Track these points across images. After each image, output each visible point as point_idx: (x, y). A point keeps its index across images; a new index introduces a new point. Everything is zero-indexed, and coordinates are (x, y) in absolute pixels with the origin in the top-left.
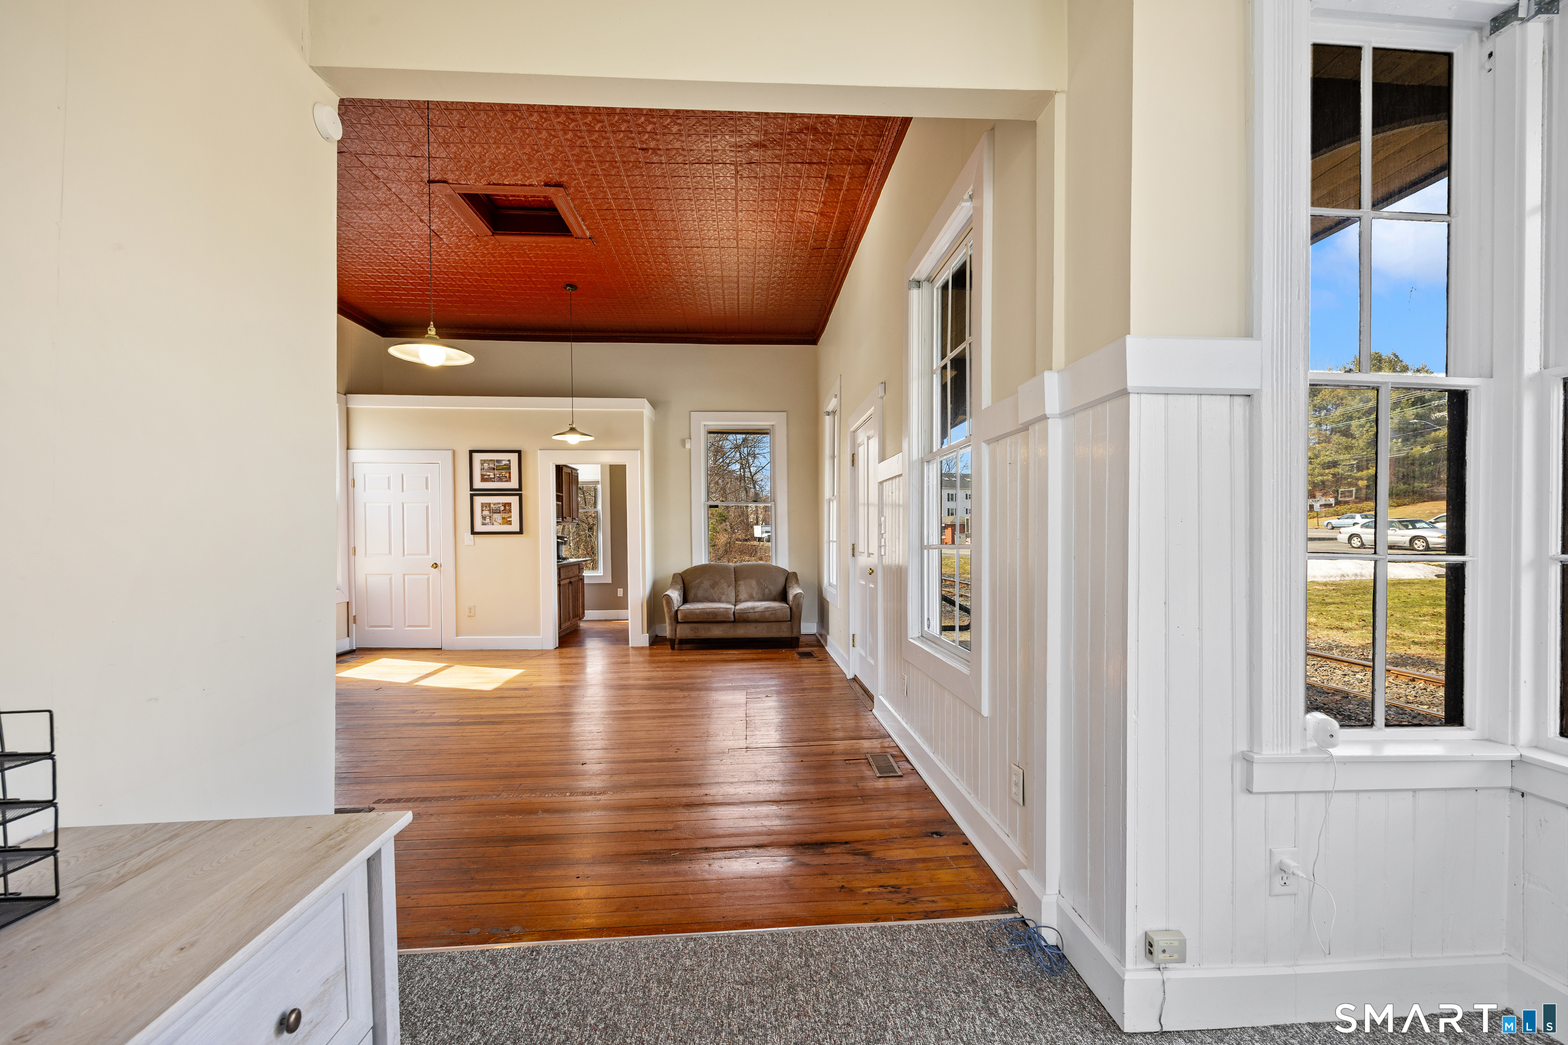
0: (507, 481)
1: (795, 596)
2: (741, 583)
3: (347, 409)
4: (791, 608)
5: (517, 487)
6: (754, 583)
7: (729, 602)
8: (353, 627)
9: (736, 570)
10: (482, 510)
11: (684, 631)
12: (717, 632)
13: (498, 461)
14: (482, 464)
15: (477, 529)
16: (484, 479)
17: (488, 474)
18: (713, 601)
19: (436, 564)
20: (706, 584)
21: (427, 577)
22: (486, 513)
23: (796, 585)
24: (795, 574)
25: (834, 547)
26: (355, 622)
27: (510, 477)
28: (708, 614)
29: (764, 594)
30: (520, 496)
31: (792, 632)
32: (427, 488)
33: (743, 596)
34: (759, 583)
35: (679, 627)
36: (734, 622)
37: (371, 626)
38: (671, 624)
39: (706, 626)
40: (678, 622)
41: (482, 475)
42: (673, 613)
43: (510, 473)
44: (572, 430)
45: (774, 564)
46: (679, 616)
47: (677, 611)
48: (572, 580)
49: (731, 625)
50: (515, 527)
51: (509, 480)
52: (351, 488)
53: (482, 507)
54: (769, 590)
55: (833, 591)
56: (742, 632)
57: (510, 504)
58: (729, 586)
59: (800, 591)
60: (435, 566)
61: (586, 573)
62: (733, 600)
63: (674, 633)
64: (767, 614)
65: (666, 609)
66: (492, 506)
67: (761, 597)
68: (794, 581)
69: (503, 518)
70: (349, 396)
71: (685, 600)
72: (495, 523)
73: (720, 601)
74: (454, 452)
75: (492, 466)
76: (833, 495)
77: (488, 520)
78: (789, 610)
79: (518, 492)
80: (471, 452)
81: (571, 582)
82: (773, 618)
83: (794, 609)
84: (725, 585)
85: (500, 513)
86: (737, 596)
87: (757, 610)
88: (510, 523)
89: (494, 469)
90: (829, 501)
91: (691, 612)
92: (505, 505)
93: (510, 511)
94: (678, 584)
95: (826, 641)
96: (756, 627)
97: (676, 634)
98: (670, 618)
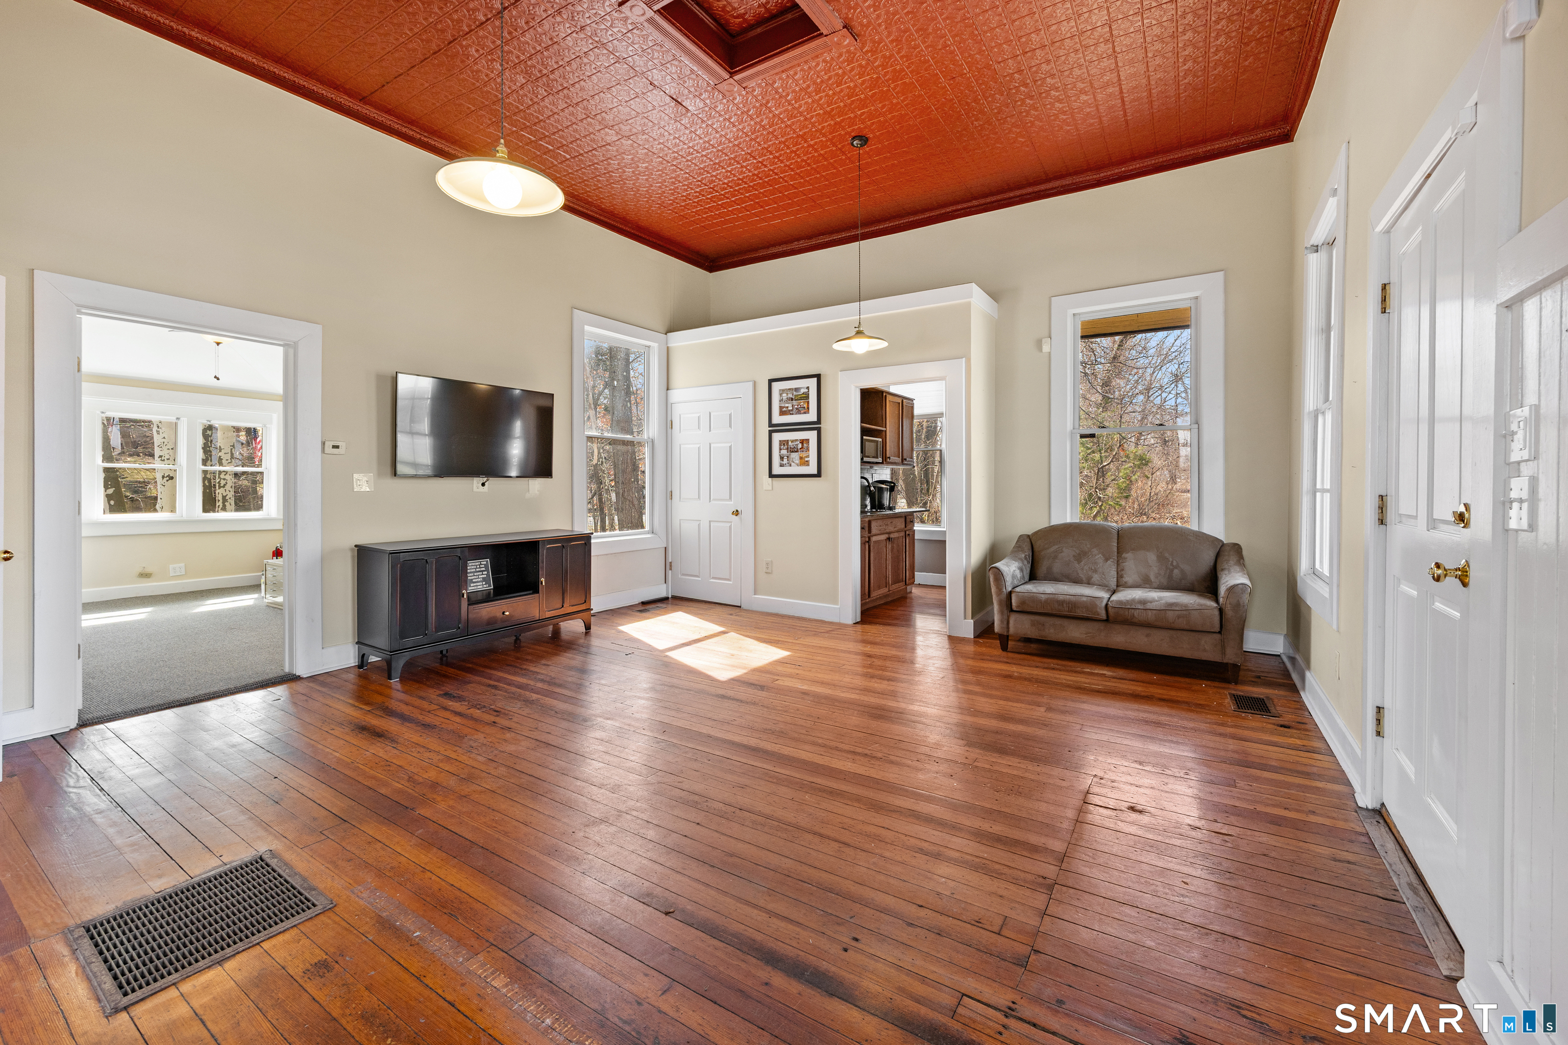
0: (805, 413)
1: (1232, 589)
2: (1128, 555)
3: (668, 348)
4: (1221, 611)
5: (815, 419)
6: (1152, 557)
7: (1103, 586)
8: (670, 573)
9: (1121, 535)
10: (780, 449)
11: (1020, 625)
12: (1076, 633)
13: (797, 390)
14: (781, 395)
15: (775, 472)
16: (782, 413)
17: (787, 405)
18: (1077, 581)
19: (737, 511)
20: (1068, 553)
21: (729, 525)
22: (784, 452)
23: (1237, 568)
24: (1237, 549)
25: (1324, 503)
26: (671, 569)
27: (808, 408)
28: (1061, 603)
29: (1170, 577)
30: (819, 430)
31: (1224, 653)
32: (730, 426)
33: (1129, 578)
34: (1161, 558)
35: (1013, 618)
36: (1107, 620)
37: (683, 575)
38: (1001, 612)
39: (1058, 621)
40: (1012, 611)
41: (781, 408)
42: (1004, 596)
43: (808, 403)
44: (859, 333)
45: (1195, 527)
46: (1013, 601)
47: (1010, 593)
48: (892, 536)
49: (1101, 626)
50: (812, 469)
51: (807, 411)
52: (669, 430)
53: (780, 445)
54: (1182, 571)
55: (1323, 590)
56: (1119, 639)
57: (808, 441)
58: (1107, 560)
59: (1245, 581)
60: (736, 513)
61: (918, 527)
62: (1113, 583)
63: (1005, 625)
64: (1170, 615)
65: (994, 590)
66: (790, 443)
67: (1164, 581)
68: (1233, 559)
69: (801, 458)
70: (669, 334)
71: (1033, 576)
72: (793, 464)
73: (1089, 583)
74: (755, 383)
75: (790, 396)
76: (1326, 399)
77: (785, 461)
78: (1217, 613)
79: (816, 426)
80: (771, 381)
81: (889, 539)
82: (1182, 623)
83: (1229, 612)
84: (1099, 558)
85: (797, 451)
86: (1119, 576)
87: (1149, 606)
88: (807, 463)
89: (792, 399)
90: (1316, 414)
91: (1032, 598)
92: (802, 442)
93: (808, 449)
94: (1023, 551)
95: (1303, 678)
96: (1148, 636)
97: (1008, 628)
98: (1000, 603)
